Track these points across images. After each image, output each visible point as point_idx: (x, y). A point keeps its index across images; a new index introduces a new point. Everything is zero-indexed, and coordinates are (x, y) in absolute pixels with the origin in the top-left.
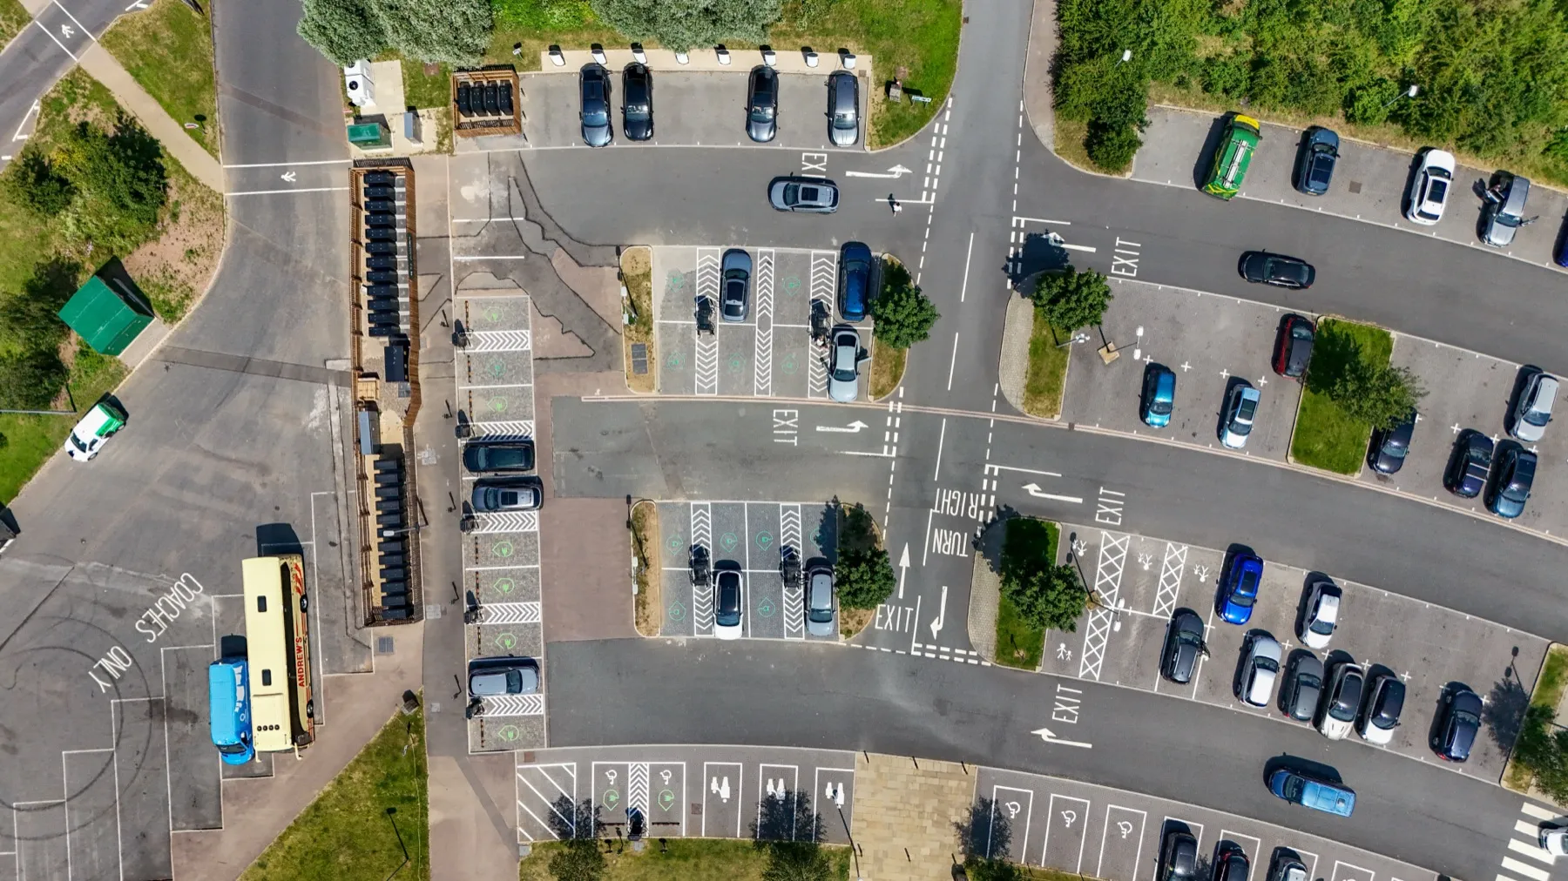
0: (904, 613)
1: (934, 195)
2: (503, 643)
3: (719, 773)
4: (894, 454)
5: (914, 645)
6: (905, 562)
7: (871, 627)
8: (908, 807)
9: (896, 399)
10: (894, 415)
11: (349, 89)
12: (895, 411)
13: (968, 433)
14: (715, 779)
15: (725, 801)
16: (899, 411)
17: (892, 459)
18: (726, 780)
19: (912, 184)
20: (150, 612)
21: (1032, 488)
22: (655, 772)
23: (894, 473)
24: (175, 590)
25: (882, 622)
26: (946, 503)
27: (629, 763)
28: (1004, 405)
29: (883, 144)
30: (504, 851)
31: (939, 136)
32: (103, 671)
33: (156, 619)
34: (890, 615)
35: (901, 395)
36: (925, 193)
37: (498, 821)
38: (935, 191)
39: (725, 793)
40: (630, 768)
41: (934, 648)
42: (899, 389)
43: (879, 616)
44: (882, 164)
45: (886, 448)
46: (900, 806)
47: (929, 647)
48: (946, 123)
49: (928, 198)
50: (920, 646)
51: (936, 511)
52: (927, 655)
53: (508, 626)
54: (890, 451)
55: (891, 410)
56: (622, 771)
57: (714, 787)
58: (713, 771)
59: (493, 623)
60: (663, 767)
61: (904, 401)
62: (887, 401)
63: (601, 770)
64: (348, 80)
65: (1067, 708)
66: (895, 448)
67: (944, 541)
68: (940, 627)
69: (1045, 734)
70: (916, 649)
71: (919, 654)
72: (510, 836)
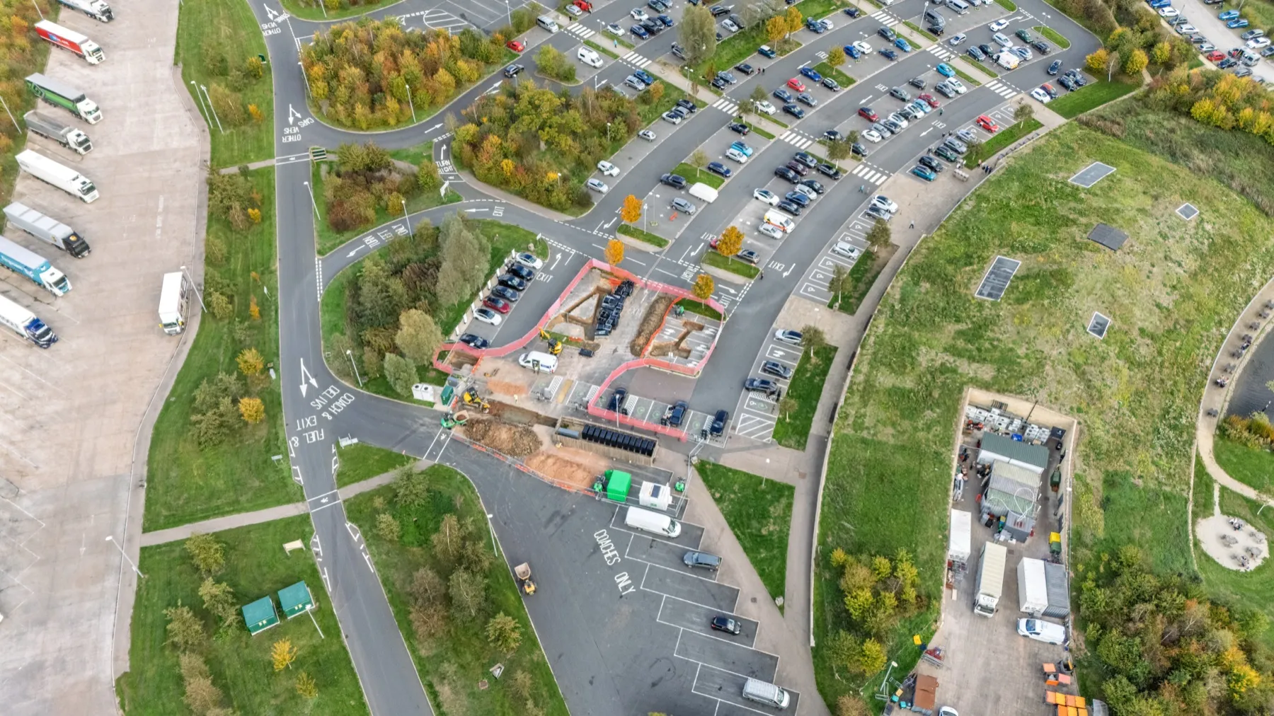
1: (572, 249)
13: (663, 264)
19: (565, 255)
20: (606, 556)
21: (693, 254)
24: (600, 542)
26: (687, 276)
27: (750, 396)
28: (660, 253)
29: (546, 257)
30: (772, 449)
31: (554, 243)
32: (625, 588)
33: (610, 554)
34: (723, 303)
35: (640, 277)
37: (757, 447)
41: (740, 294)
44: (553, 259)
45: (658, 286)
46: (799, 319)
47: (739, 296)
50: (738, 298)
51: (688, 280)
52: (742, 297)
56: (752, 399)
61: (643, 277)
62: (641, 281)
63: (748, 406)
64: (423, 390)
65: (778, 266)
66: (659, 284)
68: (733, 291)
69: (785, 274)
70: (739, 300)
71: (741, 299)
72: (765, 445)
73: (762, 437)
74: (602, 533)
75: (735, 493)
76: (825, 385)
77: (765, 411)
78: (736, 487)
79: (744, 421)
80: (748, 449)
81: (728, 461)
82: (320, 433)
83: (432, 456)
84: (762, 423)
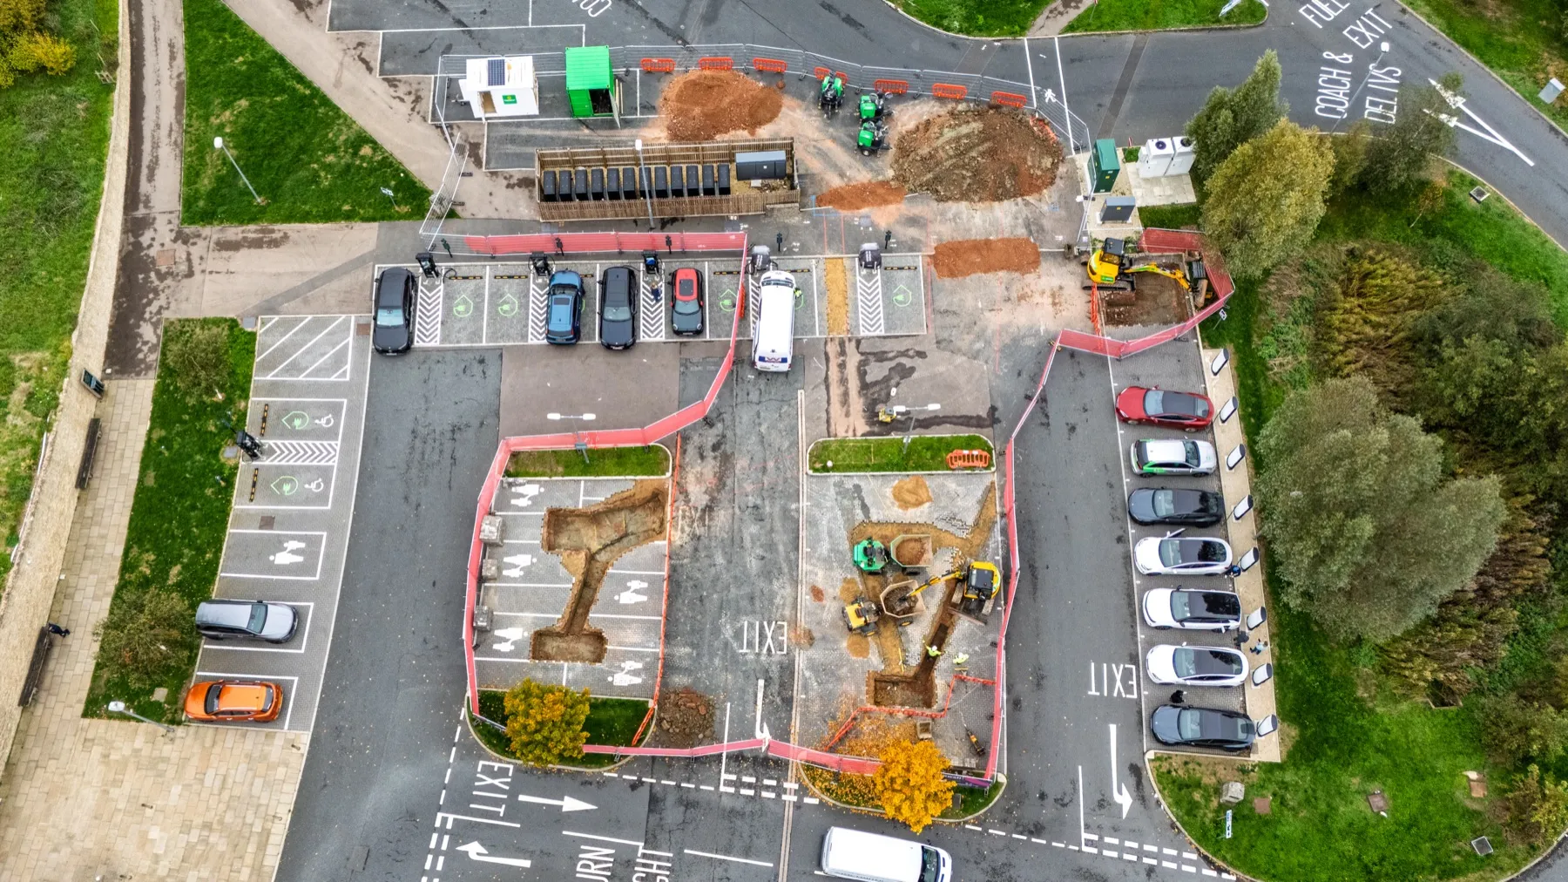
0: (497, 803)
1: (1094, 851)
2: (505, 302)
3: (310, 553)
4: (723, 789)
5: (451, 817)
6: (570, 804)
7: (482, 755)
8: (222, 807)
9: (803, 791)
10: (780, 790)
11: (1156, 141)
12: (785, 791)
14: (302, 545)
15: (272, 558)
16: (784, 797)
17: (717, 787)
18: (300, 559)
22: (324, 473)
23: (697, 789)
25: (489, 771)
26: (651, 866)
27: (339, 442)
29: (1160, 777)
31: (1178, 859)
34: (496, 782)
35: (807, 800)
36: (1095, 838)
37: (291, 295)
38: (1100, 853)
39: (282, 558)
40: (333, 443)
41: (444, 847)
42: (813, 796)
43: (497, 765)
45: (733, 777)
46: (226, 795)
47: (446, 838)
48: (1199, 871)
49: (1089, 843)
50: (449, 826)
51: (641, 851)
52: (435, 836)
53: (527, 309)
54: (728, 783)
55: (786, 785)
56: (330, 434)
57: (293, 545)
58: (313, 542)
59: (532, 292)
60: (327, 483)
61: (798, 806)
62: (798, 780)
63: (335, 409)
64: (1167, 141)
66: (732, 790)
67: (596, 862)
68: (473, 856)
70: (445, 820)
71: (438, 824)
72: (270, 308)
73: (286, 325)
74: (596, 9)
75: (328, 168)
76: (119, 551)
77: (286, 408)
78: (326, 181)
79: (339, 360)
80: (312, 284)
81: (363, 237)
82: (1317, 18)
83: (1042, 48)
84: (287, 371)
